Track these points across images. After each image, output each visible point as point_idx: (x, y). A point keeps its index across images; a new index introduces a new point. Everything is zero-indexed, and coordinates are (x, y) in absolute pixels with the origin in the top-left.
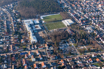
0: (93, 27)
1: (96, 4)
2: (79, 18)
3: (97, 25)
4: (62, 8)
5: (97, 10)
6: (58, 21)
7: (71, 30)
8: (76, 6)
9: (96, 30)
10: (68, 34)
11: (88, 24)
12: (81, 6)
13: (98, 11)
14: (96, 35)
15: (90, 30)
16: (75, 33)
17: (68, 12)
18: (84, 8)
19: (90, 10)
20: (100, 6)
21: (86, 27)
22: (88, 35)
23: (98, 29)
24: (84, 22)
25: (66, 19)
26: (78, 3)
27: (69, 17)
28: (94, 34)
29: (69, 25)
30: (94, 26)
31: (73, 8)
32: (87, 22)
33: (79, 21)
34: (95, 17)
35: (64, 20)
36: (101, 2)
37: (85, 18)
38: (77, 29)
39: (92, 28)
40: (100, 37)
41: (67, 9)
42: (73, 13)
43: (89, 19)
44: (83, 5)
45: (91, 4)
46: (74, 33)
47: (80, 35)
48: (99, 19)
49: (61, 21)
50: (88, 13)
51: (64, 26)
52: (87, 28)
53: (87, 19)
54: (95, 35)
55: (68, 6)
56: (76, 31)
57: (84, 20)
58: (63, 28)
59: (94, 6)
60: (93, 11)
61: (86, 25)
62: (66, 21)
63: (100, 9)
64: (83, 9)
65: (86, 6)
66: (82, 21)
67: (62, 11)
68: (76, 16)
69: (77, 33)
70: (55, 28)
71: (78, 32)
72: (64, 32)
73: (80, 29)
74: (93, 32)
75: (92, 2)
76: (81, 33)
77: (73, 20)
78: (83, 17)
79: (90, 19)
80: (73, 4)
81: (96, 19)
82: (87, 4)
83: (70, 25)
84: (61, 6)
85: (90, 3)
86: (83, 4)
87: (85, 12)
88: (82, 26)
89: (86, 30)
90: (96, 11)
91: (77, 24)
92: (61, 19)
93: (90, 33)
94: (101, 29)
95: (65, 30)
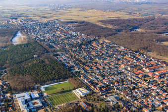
0: (116, 96)
1: (118, 64)
2: (95, 85)
3: (122, 93)
4: (72, 73)
5: (119, 72)
6: (67, 91)
7: (85, 103)
8: (91, 68)
9: (121, 99)
10: (82, 109)
11: (109, 93)
12: (98, 69)
13: (121, 73)
14: (122, 108)
15: (113, 101)
16: (92, 106)
17: (80, 77)
18: (101, 71)
19: (110, 73)
20: (123, 66)
21: (106, 96)
22: (111, 109)
23: (124, 99)
24: (104, 89)
25: (77, 88)
26: (93, 64)
27: (81, 85)
28: (119, 106)
29: (82, 96)
30: (118, 95)
31: (86, 72)
32: (107, 89)
33: (96, 89)
34: (118, 82)
35: (75, 89)
36: (123, 61)
37: (104, 84)
38: (95, 101)
39: (116, 97)
40: (127, 109)
41: (78, 73)
42: (88, 79)
43: (110, 85)
44: (99, 67)
45: (110, 65)
46: (90, 108)
47: (100, 109)
48: (123, 84)
49: (71, 91)
50: (107, 76)
51: (75, 98)
52: (109, 99)
53: (108, 85)
55: (80, 69)
56: (93, 104)
57: (103, 87)
58: (75, 101)
59: (115, 67)
60: (114, 75)
61: (106, 93)
62: (78, 91)
63: (123, 71)
64: (100, 71)
65: (104, 68)
66: (100, 88)
67: (72, 77)
68: (92, 82)
69: (94, 106)
70: (63, 103)
71: (96, 105)
72: (76, 107)
73: (98, 100)
74: (117, 103)
75: (112, 62)
76: (101, 107)
77: (88, 88)
78: (102, 82)
79: (111, 85)
80: (87, 66)
81: (119, 85)
82: (106, 65)
83: (85, 96)
84: (70, 71)
85: (109, 63)
86: (101, 65)
87: (103, 76)
88: (101, 95)
89: (108, 101)
90: (119, 73)
91: (94, 94)
92: (71, 89)
93: (113, 105)
94: (128, 98)
95: (77, 104)
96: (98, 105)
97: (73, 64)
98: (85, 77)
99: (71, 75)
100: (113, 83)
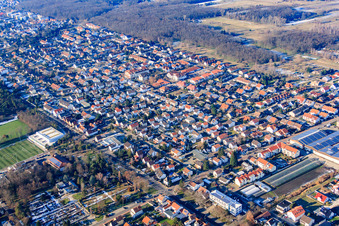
0: (119, 134)
1: (117, 72)
2: (75, 118)
3: (130, 127)
4: (24, 102)
5: (122, 87)
6: (17, 140)
7: (58, 157)
8: (64, 87)
9: (128, 140)
10: (52, 171)
11: (104, 131)
12: (79, 86)
13: (124, 90)
14: (132, 155)
15: (113, 146)
16: (72, 162)
17: (42, 107)
18: (86, 89)
19: (104, 92)
20: (127, 74)
21: (99, 138)
22: (109, 160)
23: (135, 137)
24: (94, 125)
25: (38, 130)
26: (67, 78)
27: (46, 122)
28: (125, 152)
29: (50, 144)
30: (122, 131)
31: (54, 95)
32: (101, 124)
33: (78, 126)
34: (121, 107)
35: (32, 133)
36: (128, 65)
37: (94, 114)
38: (77, 150)
39: (118, 138)
40: (142, 156)
41: (38, 100)
42: (58, 108)
43: (105, 115)
44: (81, 82)
45: (102, 75)
46: (69, 165)
47: (89, 165)
48: (131, 110)
49: (24, 138)
50: (99, 99)
51: (36, 150)
52: (104, 142)
53: (101, 117)
54: (129, 154)
55: (40, 91)
56: (73, 158)
57: (92, 121)
58: (35, 158)
59: (113, 79)
60: (112, 93)
61: (99, 133)
62: (41, 136)
63: (130, 84)
64: (83, 91)
65: (91, 83)
66: (86, 124)
67: (24, 109)
68: (67, 114)
69: (77, 161)
70: (11, 164)
71: (79, 159)
72: (39, 168)
73: (84, 148)
74: (122, 147)
75: (106, 68)
76: (90, 159)
77: (60, 127)
78: (88, 112)
79: (108, 115)
80: (54, 82)
81: (123, 113)
82: (94, 76)
83: (56, 144)
84: (18, 96)
85: (99, 72)
86: (83, 77)
87: (90, 100)
88: (89, 138)
89: (103, 147)
90: (121, 90)
91: (75, 138)
92: (24, 133)
93: (115, 153)
94: (141, 134)
95: (40, 162)
96: (83, 157)
97: (24, 82)
98: (53, 105)
99: (22, 105)
100: (111, 111)
